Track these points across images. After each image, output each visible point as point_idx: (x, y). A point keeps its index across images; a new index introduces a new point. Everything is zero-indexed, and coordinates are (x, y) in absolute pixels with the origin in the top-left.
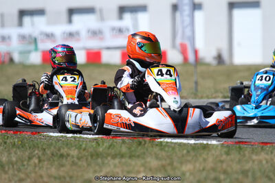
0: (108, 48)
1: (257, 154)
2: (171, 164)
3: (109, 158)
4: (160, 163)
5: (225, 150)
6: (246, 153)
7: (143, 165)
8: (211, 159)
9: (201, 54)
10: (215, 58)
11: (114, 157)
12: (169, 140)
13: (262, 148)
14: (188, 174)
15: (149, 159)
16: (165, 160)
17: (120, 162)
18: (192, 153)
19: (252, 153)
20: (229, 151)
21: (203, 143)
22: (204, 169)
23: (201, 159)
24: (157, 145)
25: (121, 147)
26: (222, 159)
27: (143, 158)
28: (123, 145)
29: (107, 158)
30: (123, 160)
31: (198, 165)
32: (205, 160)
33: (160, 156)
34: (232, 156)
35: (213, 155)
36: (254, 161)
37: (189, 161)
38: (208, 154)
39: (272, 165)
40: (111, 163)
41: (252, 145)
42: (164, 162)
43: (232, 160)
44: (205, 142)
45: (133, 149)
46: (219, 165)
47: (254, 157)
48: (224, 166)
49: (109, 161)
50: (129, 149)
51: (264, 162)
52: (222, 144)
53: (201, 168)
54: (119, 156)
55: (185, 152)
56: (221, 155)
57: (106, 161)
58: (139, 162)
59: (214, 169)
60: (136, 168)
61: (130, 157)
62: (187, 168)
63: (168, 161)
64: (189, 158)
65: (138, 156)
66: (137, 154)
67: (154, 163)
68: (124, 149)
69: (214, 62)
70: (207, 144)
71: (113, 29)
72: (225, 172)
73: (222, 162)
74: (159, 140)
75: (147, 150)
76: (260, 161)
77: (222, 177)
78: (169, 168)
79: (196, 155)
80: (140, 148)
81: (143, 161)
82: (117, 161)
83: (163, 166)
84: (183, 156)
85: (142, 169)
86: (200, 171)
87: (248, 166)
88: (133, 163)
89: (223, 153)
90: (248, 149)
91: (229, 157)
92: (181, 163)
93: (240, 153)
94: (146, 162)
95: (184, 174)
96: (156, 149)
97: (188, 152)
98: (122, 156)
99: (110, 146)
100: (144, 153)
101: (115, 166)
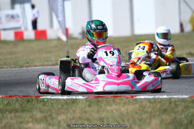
0: (5, 29)
1: (110, 105)
2: (51, 115)
3: (7, 113)
4: (43, 115)
5: (88, 103)
6: (102, 105)
7: (31, 117)
8: (78, 111)
9: (70, 32)
10: (80, 34)
11: (10, 112)
12: (49, 97)
13: (114, 100)
14: (62, 122)
15: (35, 113)
16: (47, 112)
17: (14, 116)
18: (65, 106)
19: (107, 105)
20: (90, 104)
21: (73, 99)
22: (73, 118)
23: (71, 111)
24: (40, 101)
25: (15, 104)
26: (86, 110)
27: (31, 112)
28: (17, 103)
29: (5, 113)
30: (17, 114)
31: (69, 115)
32: (74, 111)
33: (43, 110)
34: (93, 108)
35: (80, 107)
36: (107, 111)
37: (63, 113)
38: (76, 107)
39: (120, 113)
40: (8, 116)
41: (107, 99)
42: (45, 114)
43: (93, 111)
44: (74, 97)
45: (24, 105)
46: (84, 114)
47: (108, 108)
48: (88, 115)
49: (7, 115)
50: (21, 105)
51: (115, 111)
52: (86, 98)
53: (72, 118)
54: (14, 111)
55: (60, 106)
56: (86, 107)
57: (5, 115)
58: (28, 115)
59: (80, 118)
60: (26, 120)
61: (22, 111)
62: (62, 117)
63: (49, 113)
64: (63, 111)
65: (28, 111)
66: (27, 109)
67: (38, 115)
68: (17, 106)
69: (80, 37)
70: (76, 99)
71: (7, 16)
72: (88, 119)
73: (86, 112)
74: (42, 97)
75: (34, 106)
76: (112, 111)
77: (86, 123)
78: (49, 119)
79: (67, 108)
80: (28, 104)
81: (31, 114)
82: (12, 115)
83: (45, 117)
84: (59, 109)
85: (30, 120)
86: (70, 119)
87: (104, 115)
88: (24, 116)
89: (87, 105)
90: (104, 102)
91: (91, 109)
92: (58, 114)
93: (98, 105)
94: (33, 115)
95: (59, 122)
96: (40, 105)
97: (62, 106)
98: (16, 111)
99: (8, 104)
100: (32, 108)
101: (11, 118)
